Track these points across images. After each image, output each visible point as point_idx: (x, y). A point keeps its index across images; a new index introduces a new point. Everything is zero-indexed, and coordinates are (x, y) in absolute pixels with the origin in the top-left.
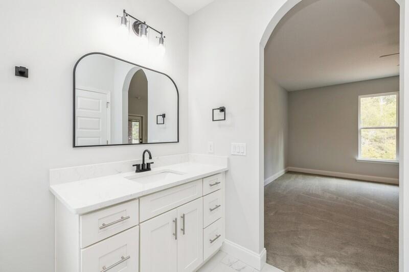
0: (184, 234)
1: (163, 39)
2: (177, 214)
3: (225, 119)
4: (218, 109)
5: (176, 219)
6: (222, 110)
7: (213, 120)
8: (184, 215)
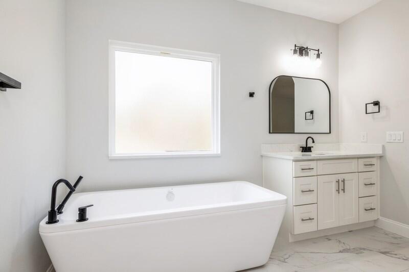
0: (344, 192)
1: (319, 54)
2: (341, 177)
3: (379, 112)
4: (372, 103)
5: (339, 180)
6: (376, 103)
7: (366, 113)
8: (344, 179)
